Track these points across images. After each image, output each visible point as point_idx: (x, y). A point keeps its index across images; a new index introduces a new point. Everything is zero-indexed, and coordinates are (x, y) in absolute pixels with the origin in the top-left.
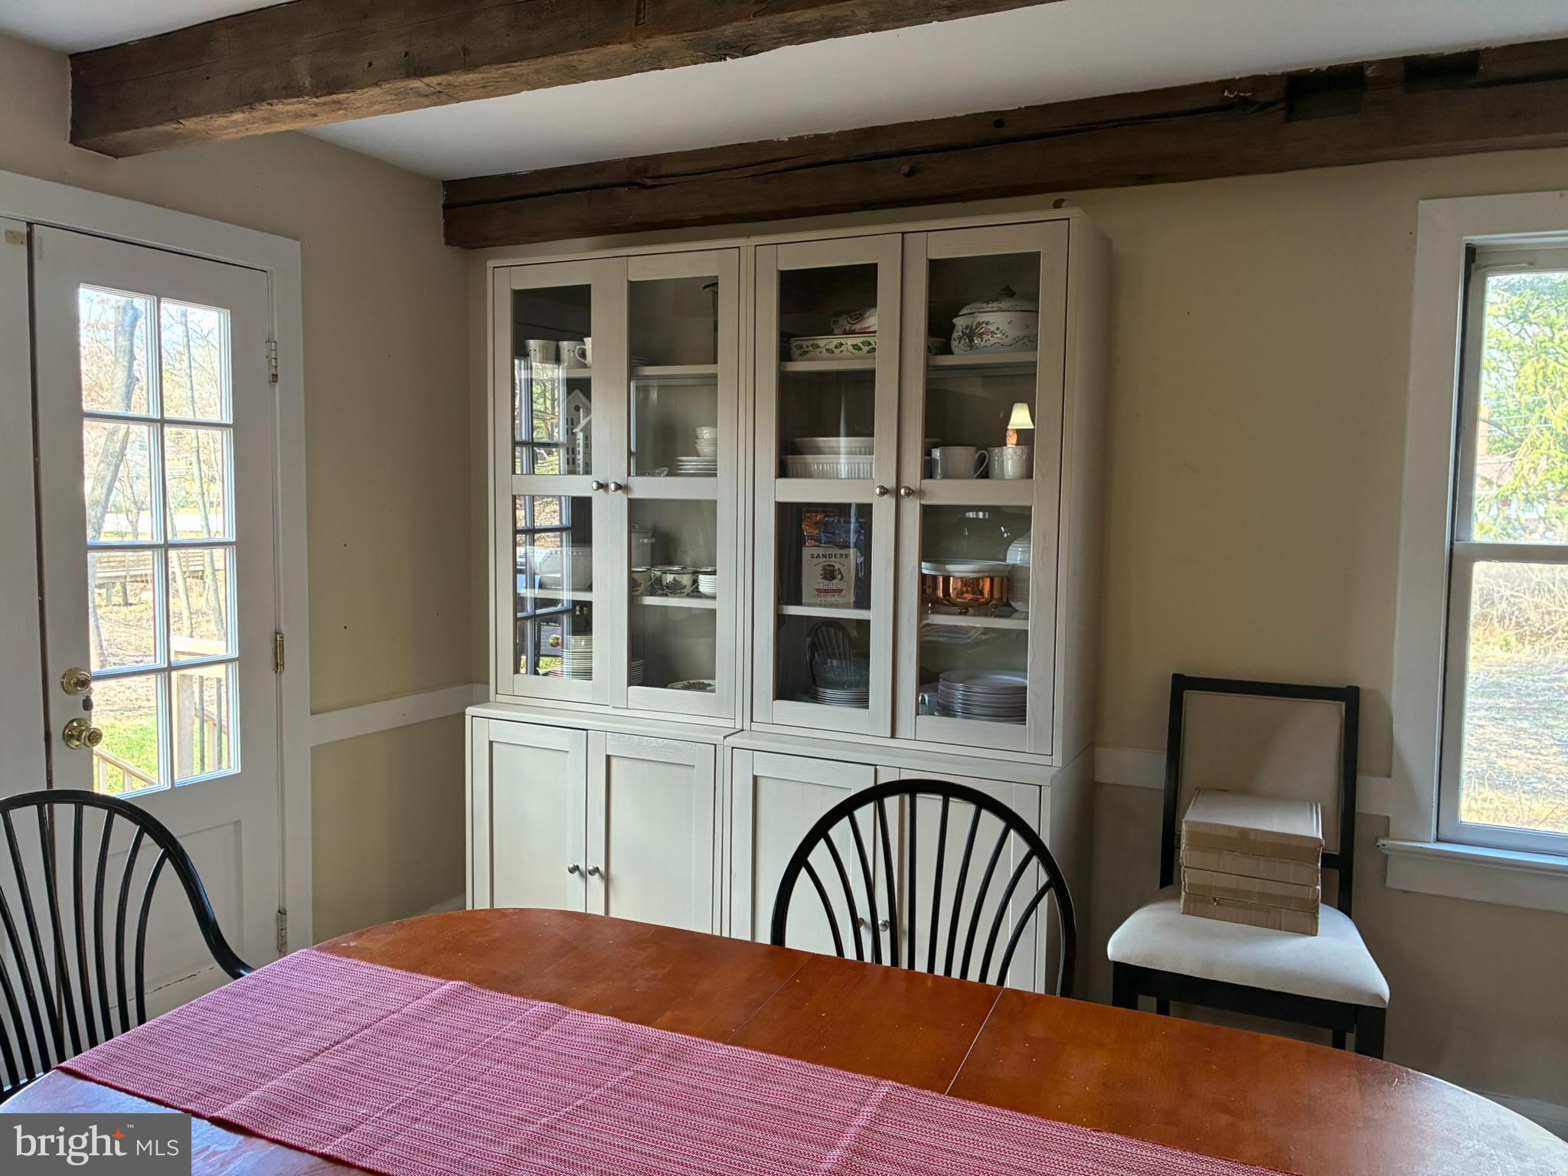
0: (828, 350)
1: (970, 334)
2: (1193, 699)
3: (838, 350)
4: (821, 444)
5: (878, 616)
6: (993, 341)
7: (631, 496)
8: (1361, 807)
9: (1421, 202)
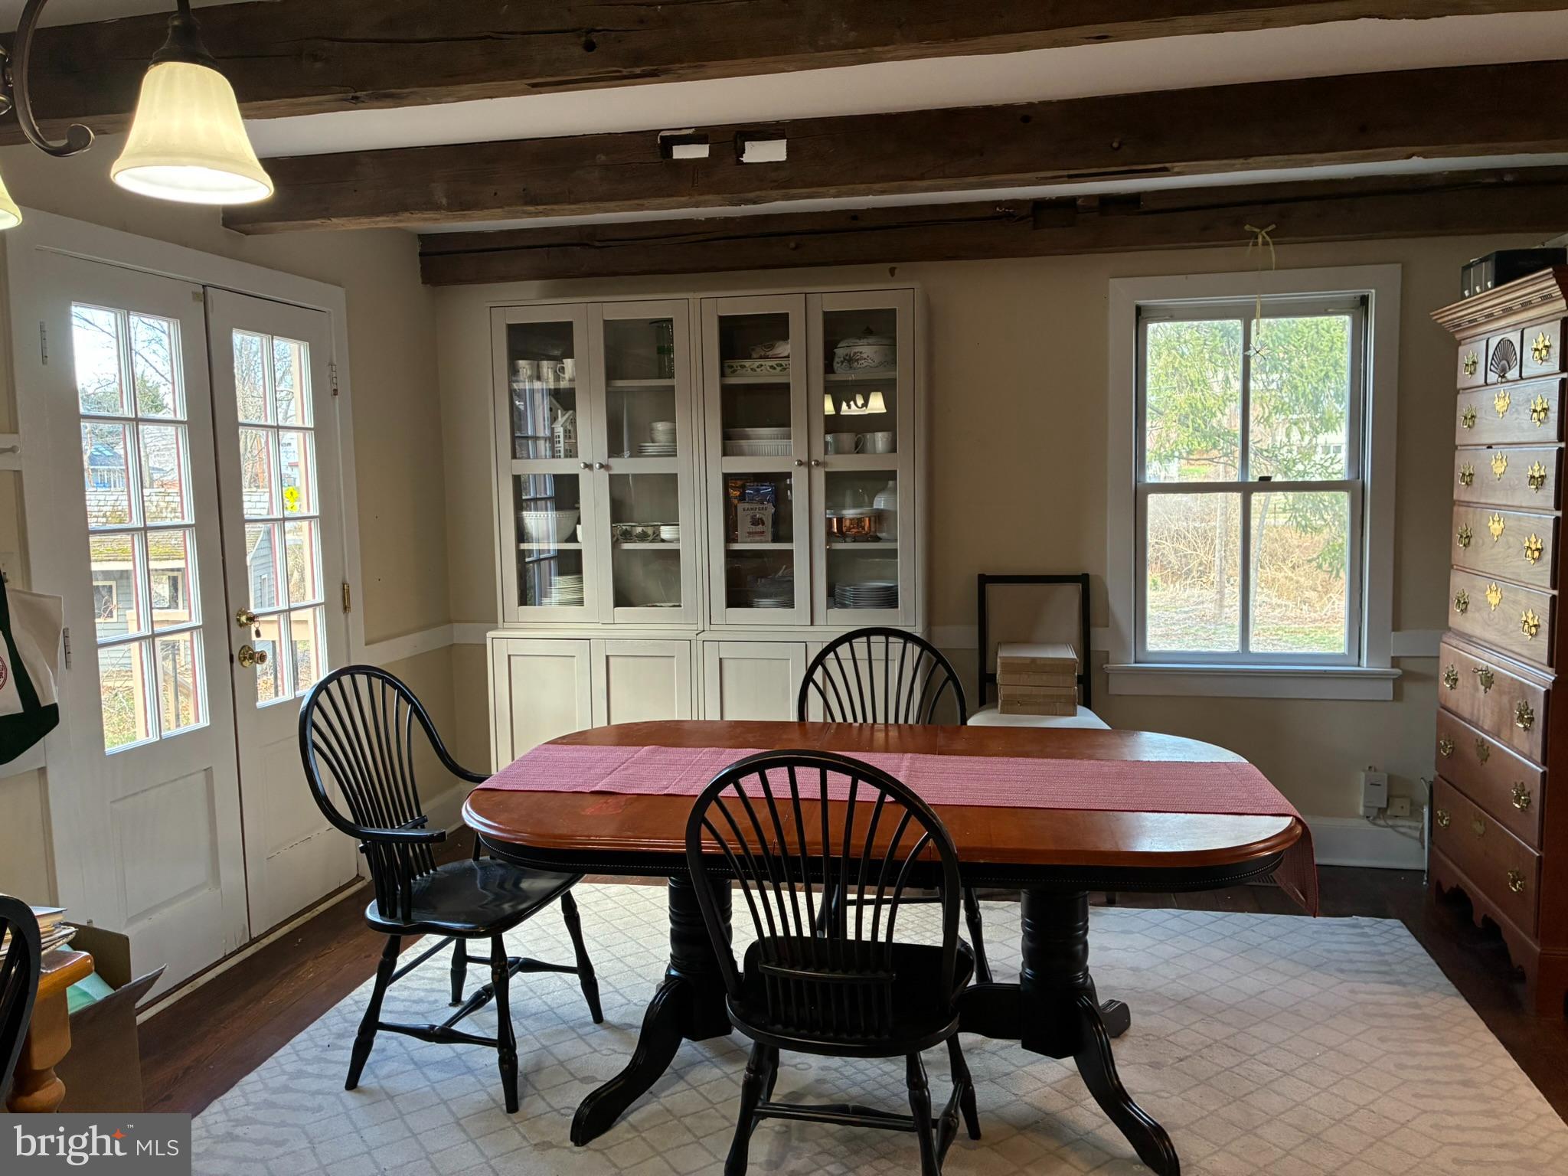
0: (752, 369)
1: (850, 360)
2: (992, 589)
3: (758, 370)
4: (750, 433)
5: (799, 547)
6: (865, 364)
7: (612, 472)
8: (1092, 648)
9: (1111, 280)
